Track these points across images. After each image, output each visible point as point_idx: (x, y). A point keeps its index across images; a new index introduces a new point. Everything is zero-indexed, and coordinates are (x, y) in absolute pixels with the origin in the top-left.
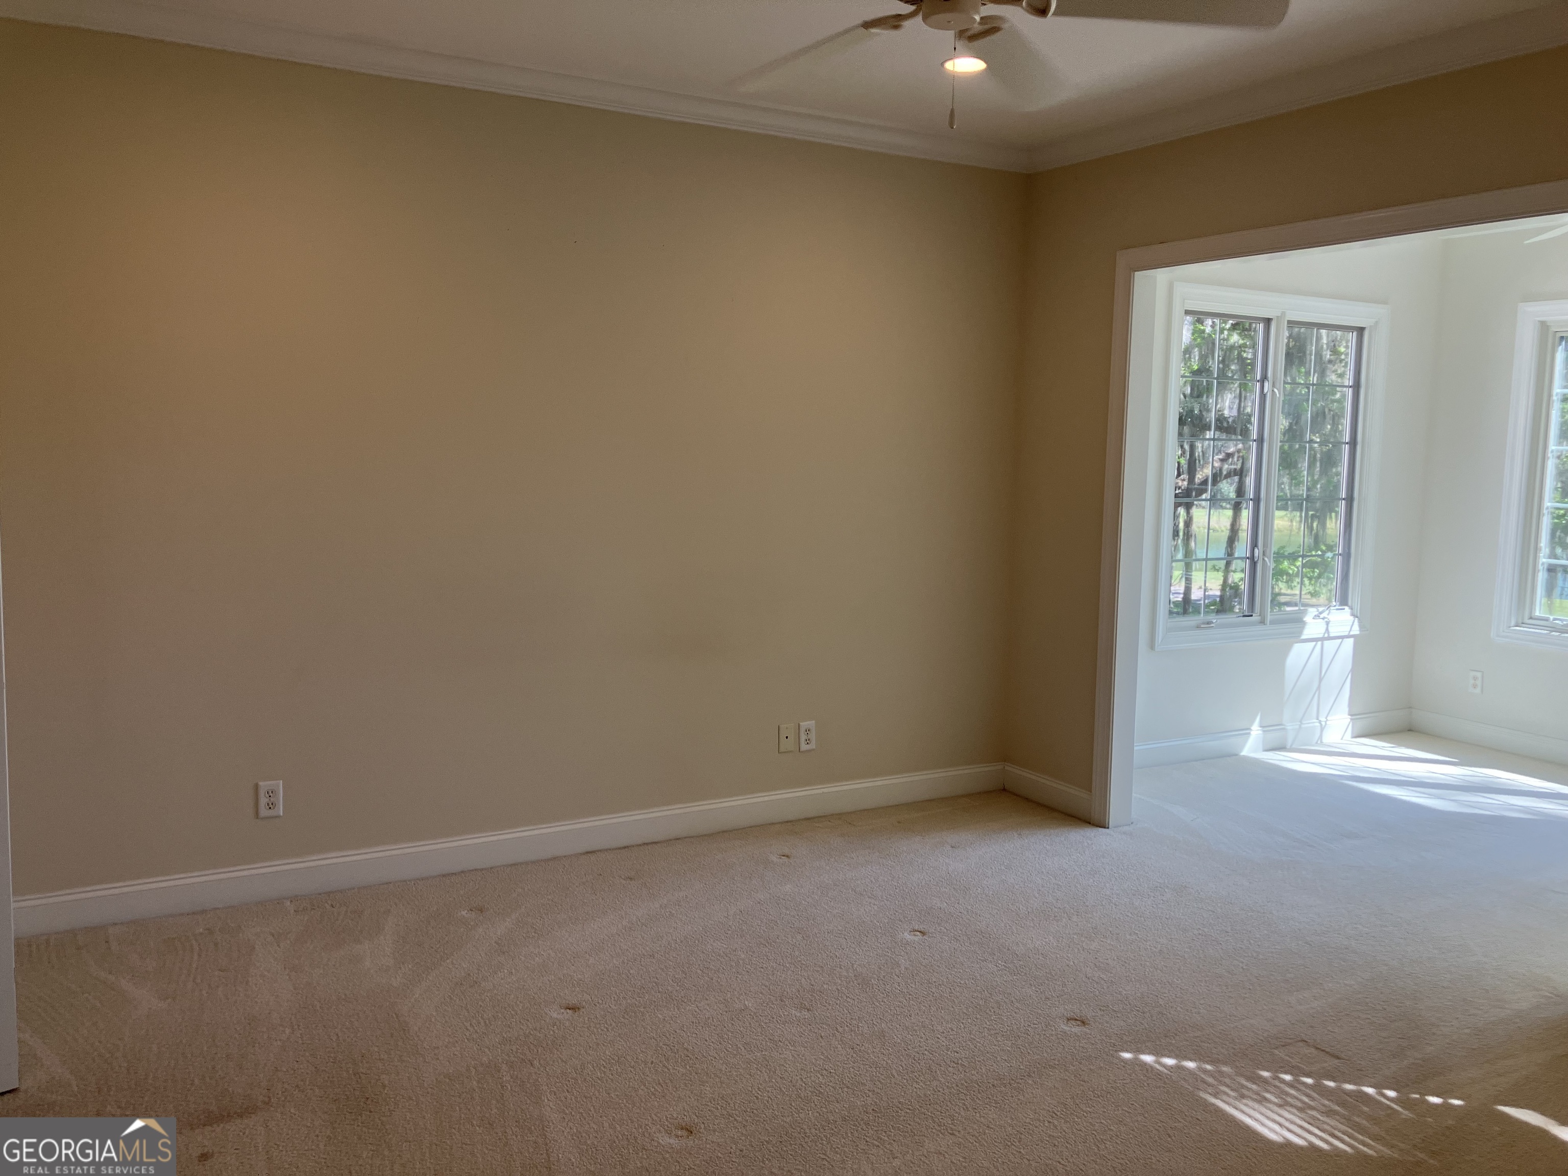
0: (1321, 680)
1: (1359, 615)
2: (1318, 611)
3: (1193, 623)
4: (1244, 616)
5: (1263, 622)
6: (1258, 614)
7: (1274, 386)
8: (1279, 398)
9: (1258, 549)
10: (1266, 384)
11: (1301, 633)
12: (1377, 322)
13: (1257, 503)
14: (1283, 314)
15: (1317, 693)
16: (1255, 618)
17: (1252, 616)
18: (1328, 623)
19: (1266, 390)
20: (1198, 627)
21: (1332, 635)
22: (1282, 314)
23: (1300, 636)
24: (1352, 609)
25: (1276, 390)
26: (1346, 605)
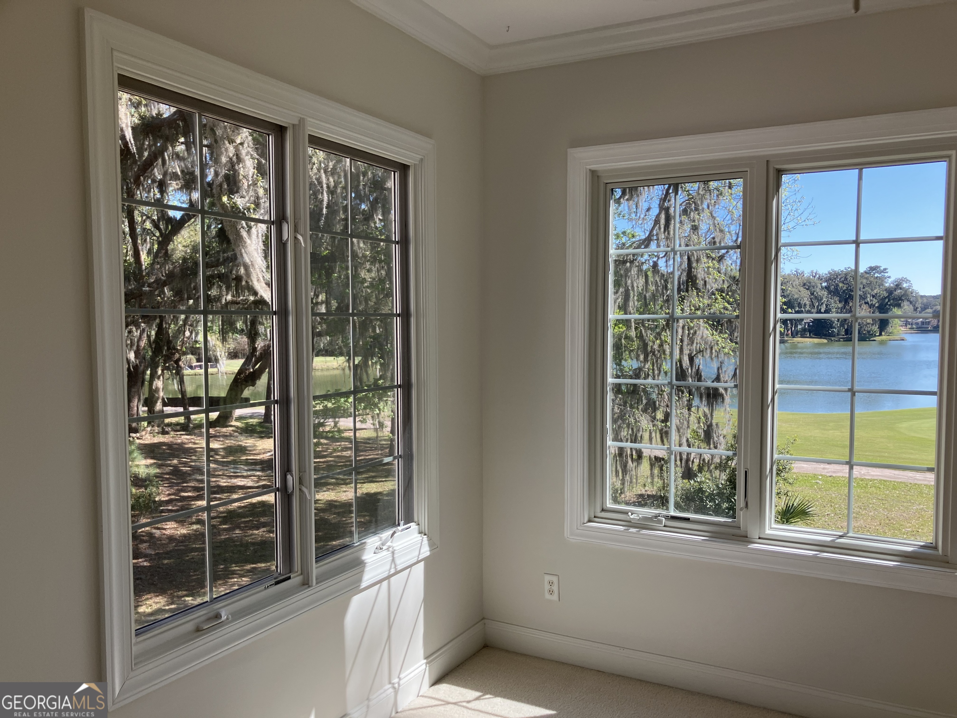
0: (390, 628)
1: (427, 533)
2: (381, 538)
3: (190, 626)
4: (277, 583)
5: (306, 583)
6: (299, 572)
7: (296, 230)
8: (305, 248)
9: (292, 476)
10: (285, 227)
11: (360, 580)
12: (422, 159)
13: (285, 405)
14: (302, 121)
15: (388, 643)
16: (296, 580)
17: (289, 578)
18: (393, 553)
19: (285, 237)
20: (198, 630)
21: (399, 568)
22: (300, 121)
23: (359, 586)
24: (418, 524)
25: (300, 237)
26: (413, 521)
